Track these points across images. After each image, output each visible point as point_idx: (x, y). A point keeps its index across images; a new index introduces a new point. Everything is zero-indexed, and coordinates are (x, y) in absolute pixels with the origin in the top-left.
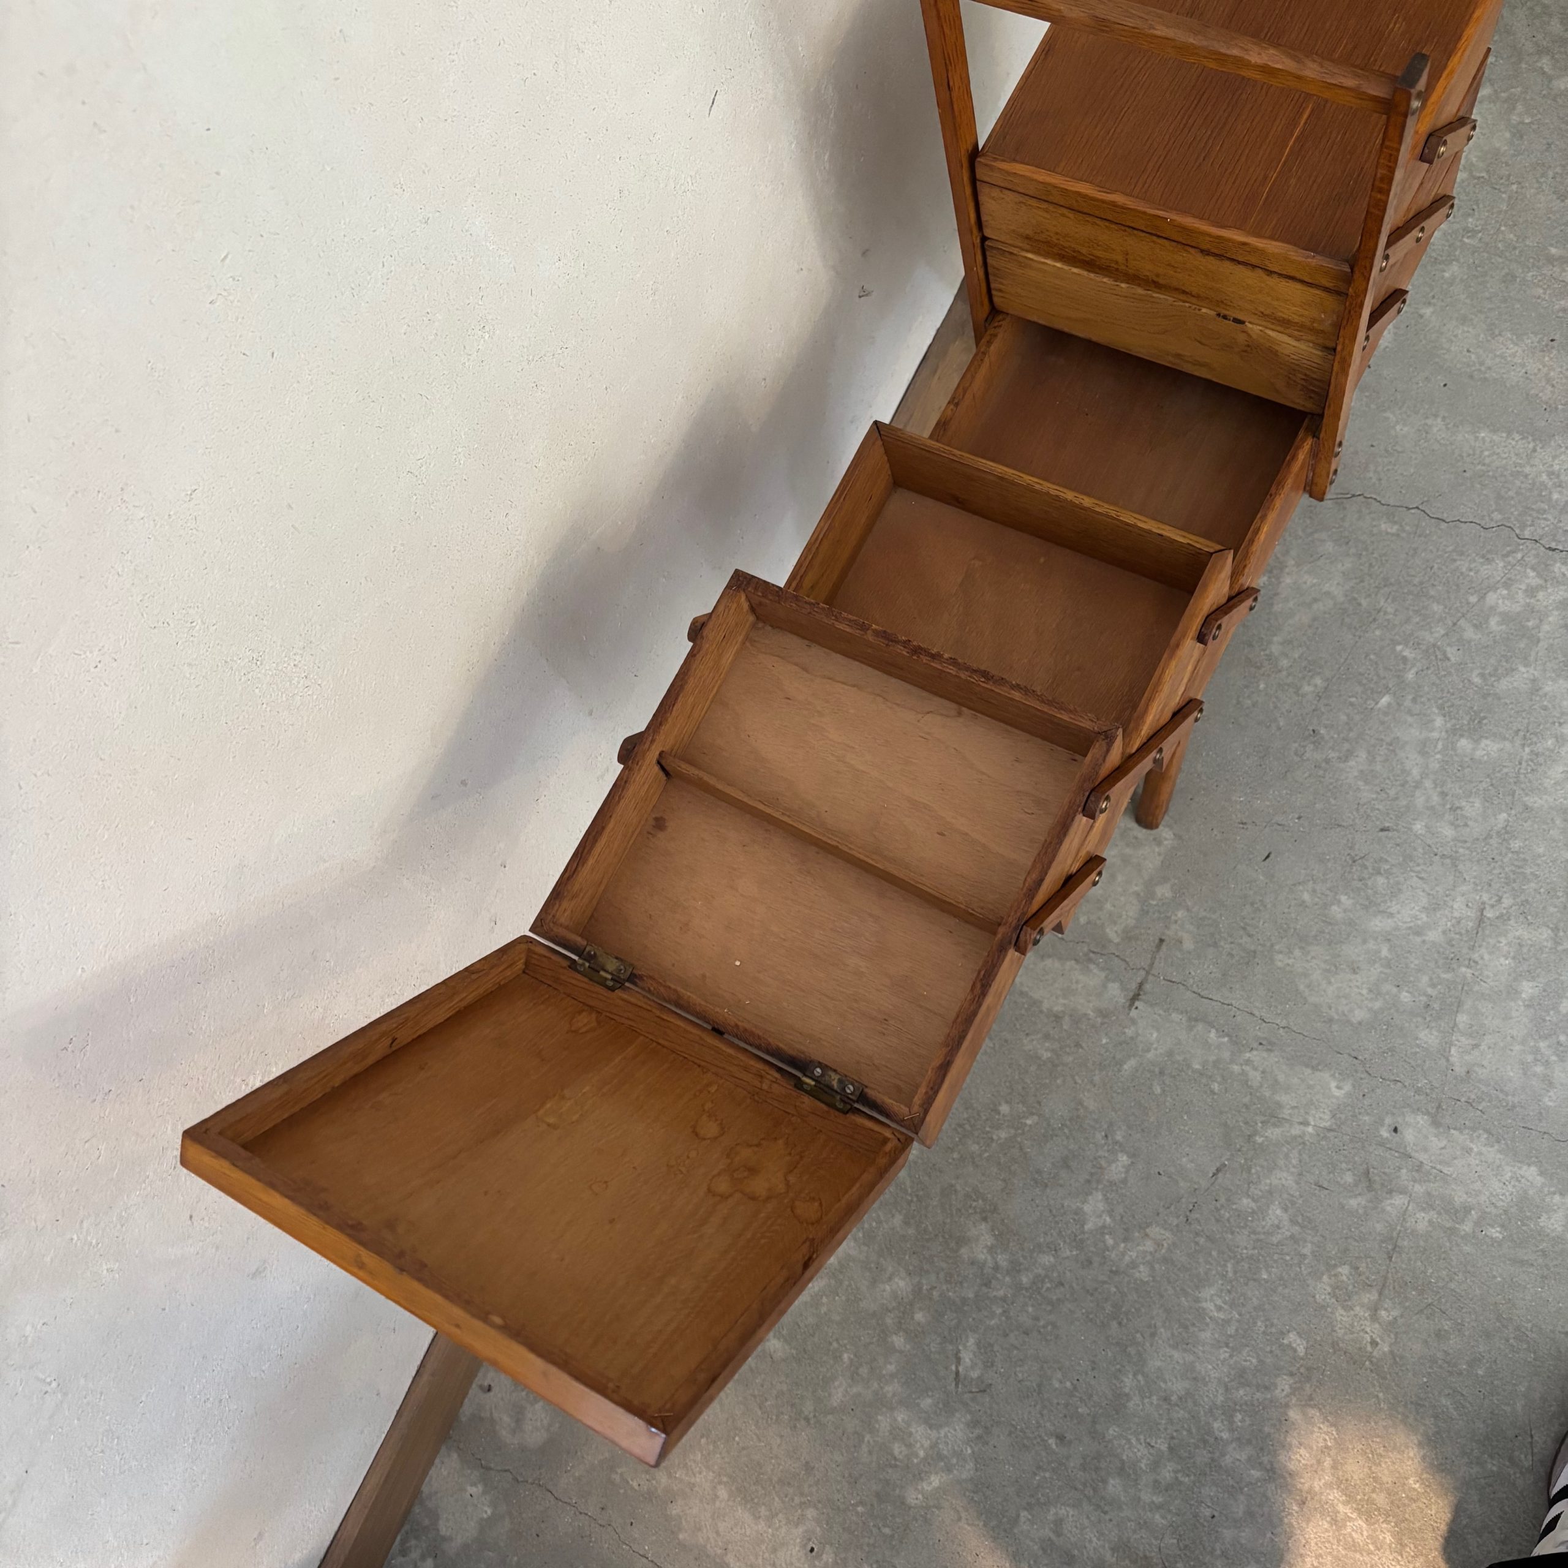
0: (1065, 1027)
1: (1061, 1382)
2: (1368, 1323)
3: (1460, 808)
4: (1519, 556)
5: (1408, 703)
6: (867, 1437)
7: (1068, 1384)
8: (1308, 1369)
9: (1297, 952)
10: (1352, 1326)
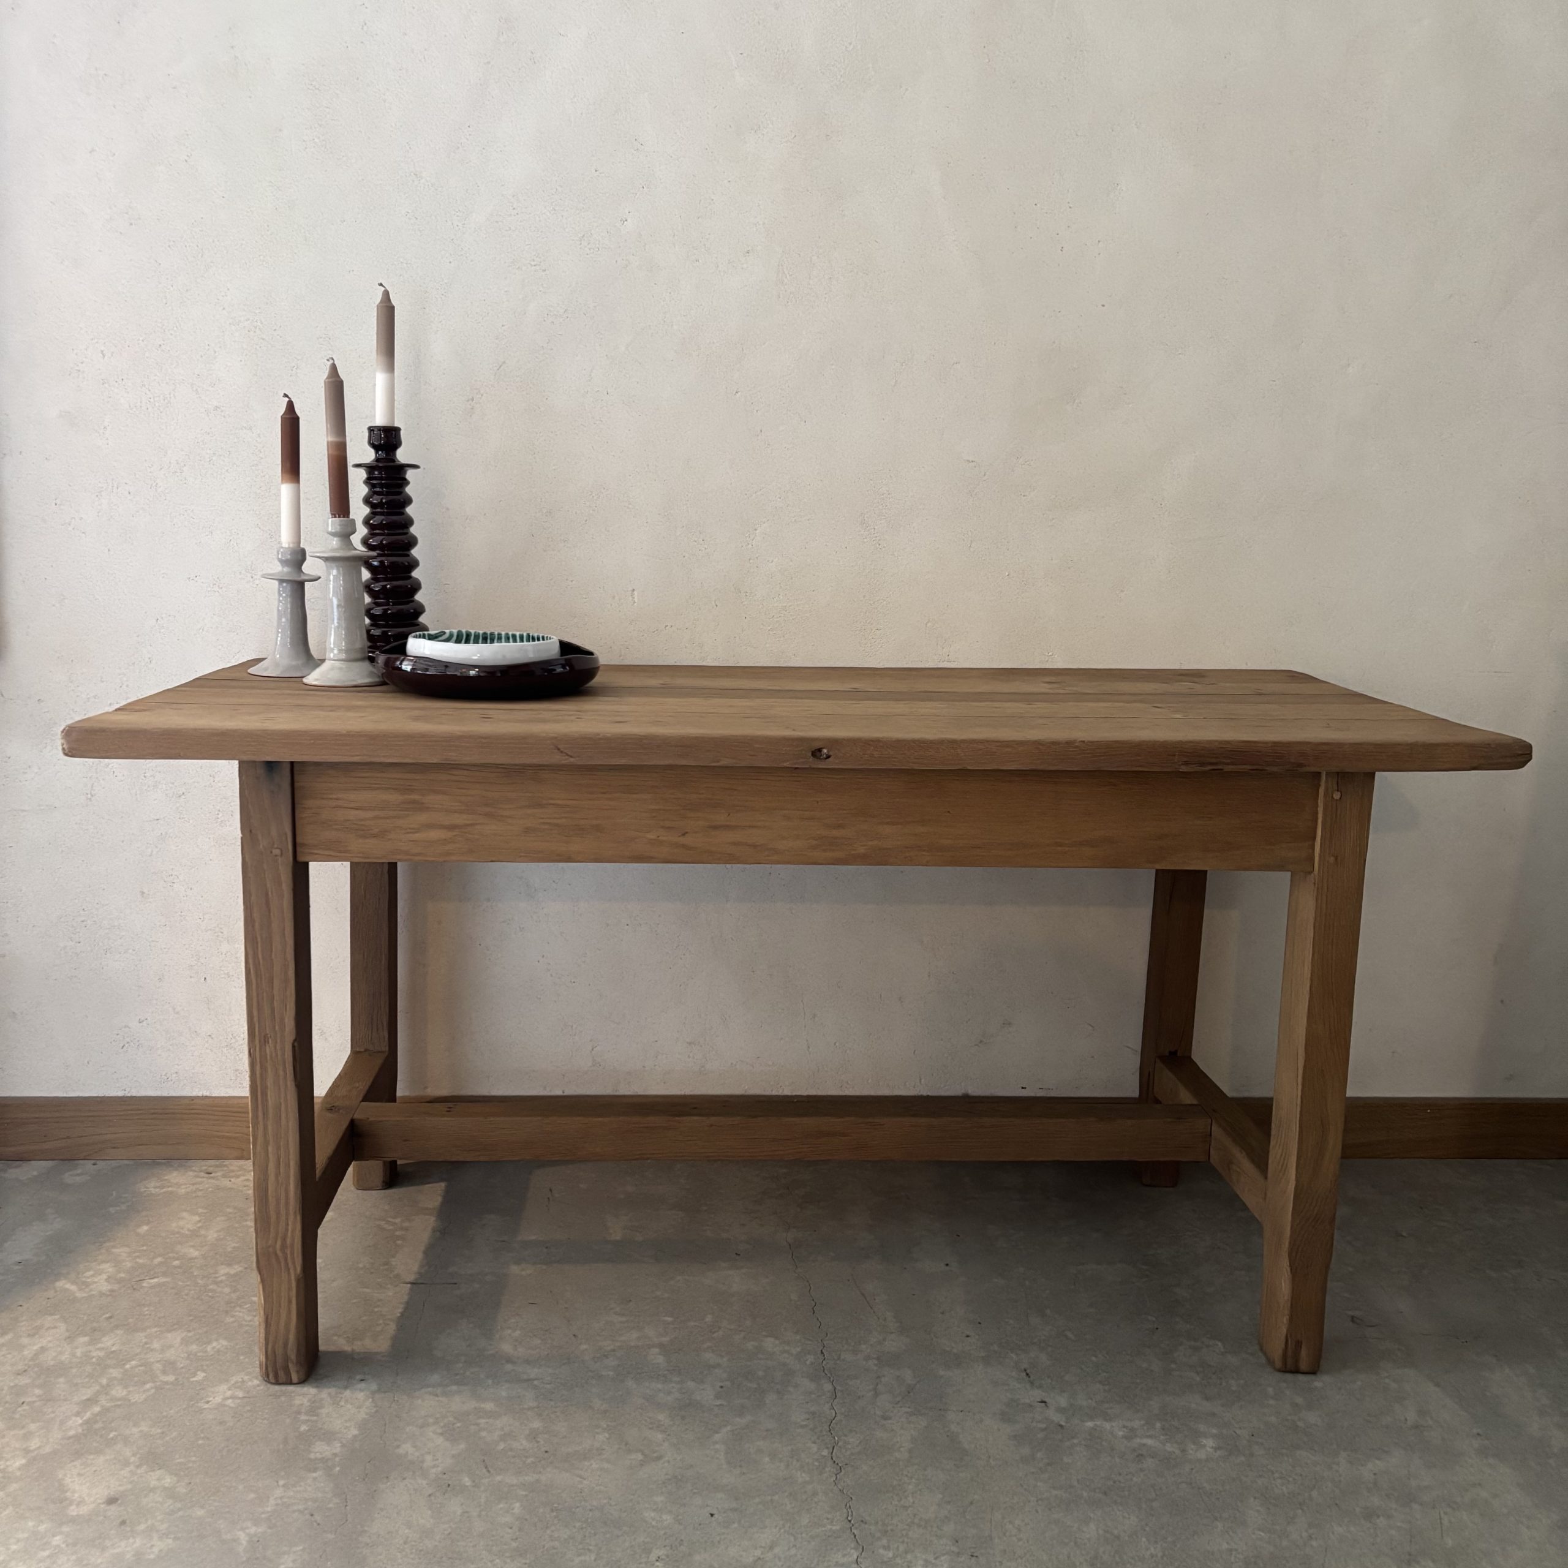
0: (381, 1268)
1: (147, 1310)
2: (221, 1397)
3: (607, 1358)
4: (810, 1343)
5: (671, 1326)
6: (94, 1263)
7: (147, 1313)
8: (182, 1384)
9: (471, 1325)
10: (218, 1392)
